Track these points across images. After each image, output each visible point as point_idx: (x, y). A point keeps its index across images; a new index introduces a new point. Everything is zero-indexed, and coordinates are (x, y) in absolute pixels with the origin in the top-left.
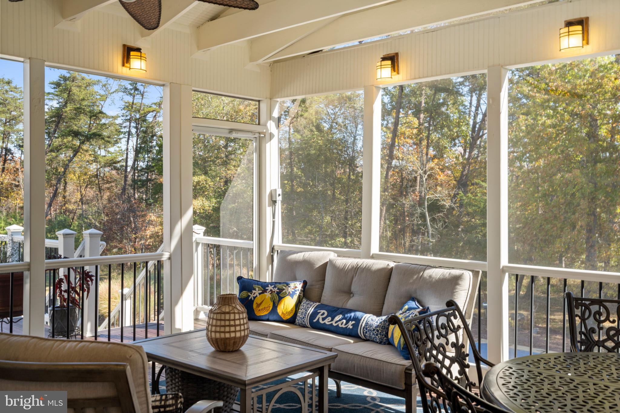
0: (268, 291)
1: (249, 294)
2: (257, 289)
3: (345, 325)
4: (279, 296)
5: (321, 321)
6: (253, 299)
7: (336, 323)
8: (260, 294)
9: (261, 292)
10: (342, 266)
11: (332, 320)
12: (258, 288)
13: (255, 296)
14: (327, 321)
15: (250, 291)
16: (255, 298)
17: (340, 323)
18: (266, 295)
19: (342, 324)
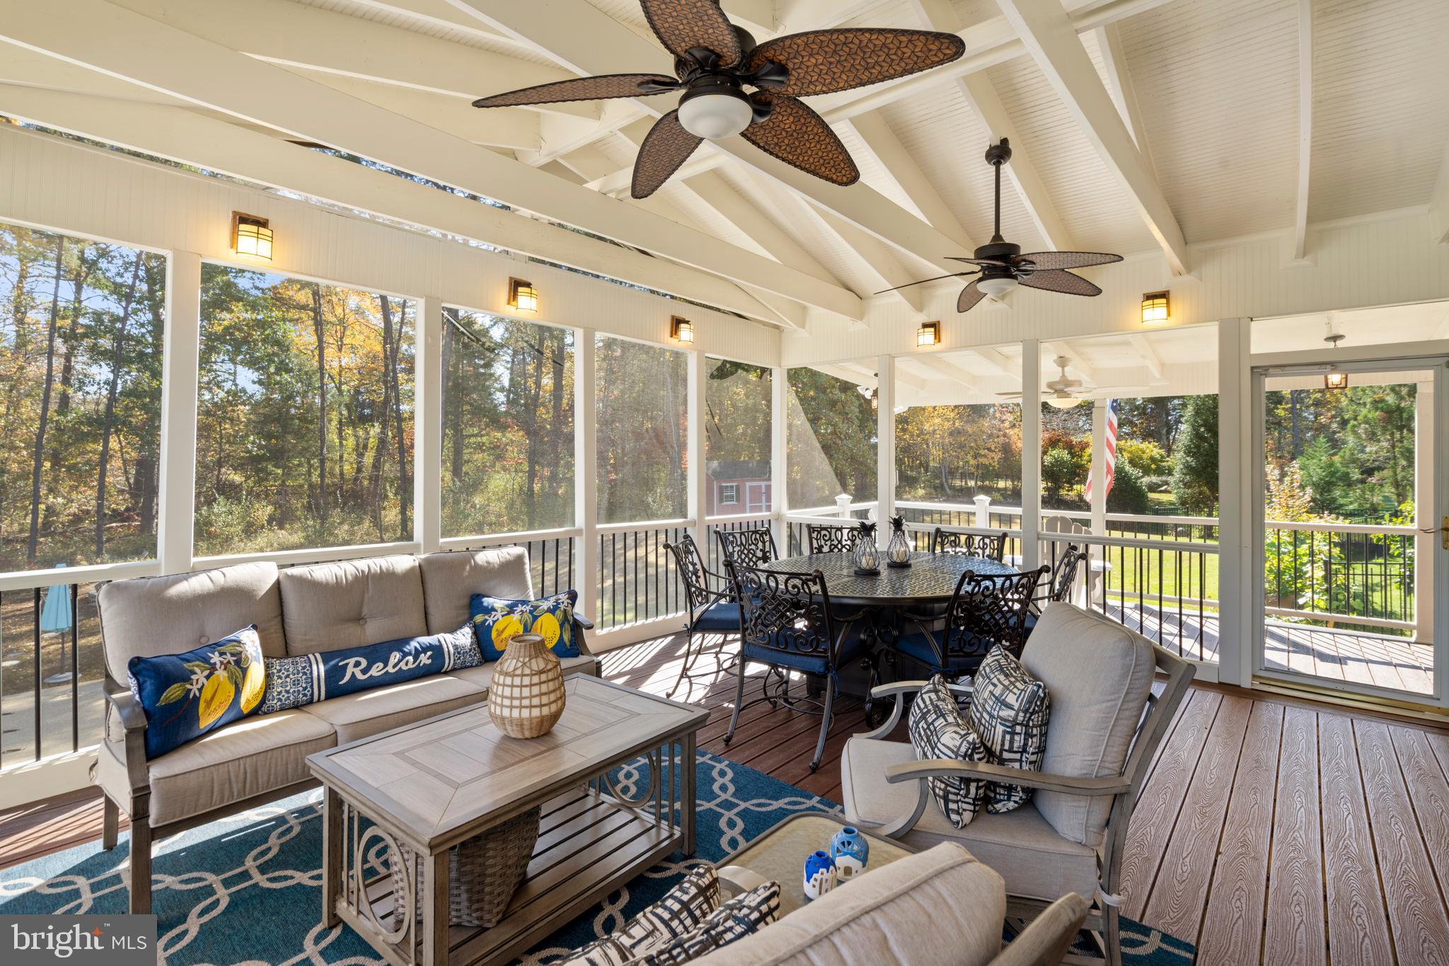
0: (218, 666)
1: (188, 686)
2: (197, 669)
3: (414, 663)
4: (241, 668)
5: (360, 676)
6: (198, 694)
7: (394, 667)
8: (208, 677)
9: (207, 672)
10: (332, 580)
11: (386, 665)
12: (197, 666)
13: (199, 686)
14: (376, 671)
15: (187, 679)
16: (200, 690)
17: (402, 665)
18: (218, 676)
19: (409, 664)
